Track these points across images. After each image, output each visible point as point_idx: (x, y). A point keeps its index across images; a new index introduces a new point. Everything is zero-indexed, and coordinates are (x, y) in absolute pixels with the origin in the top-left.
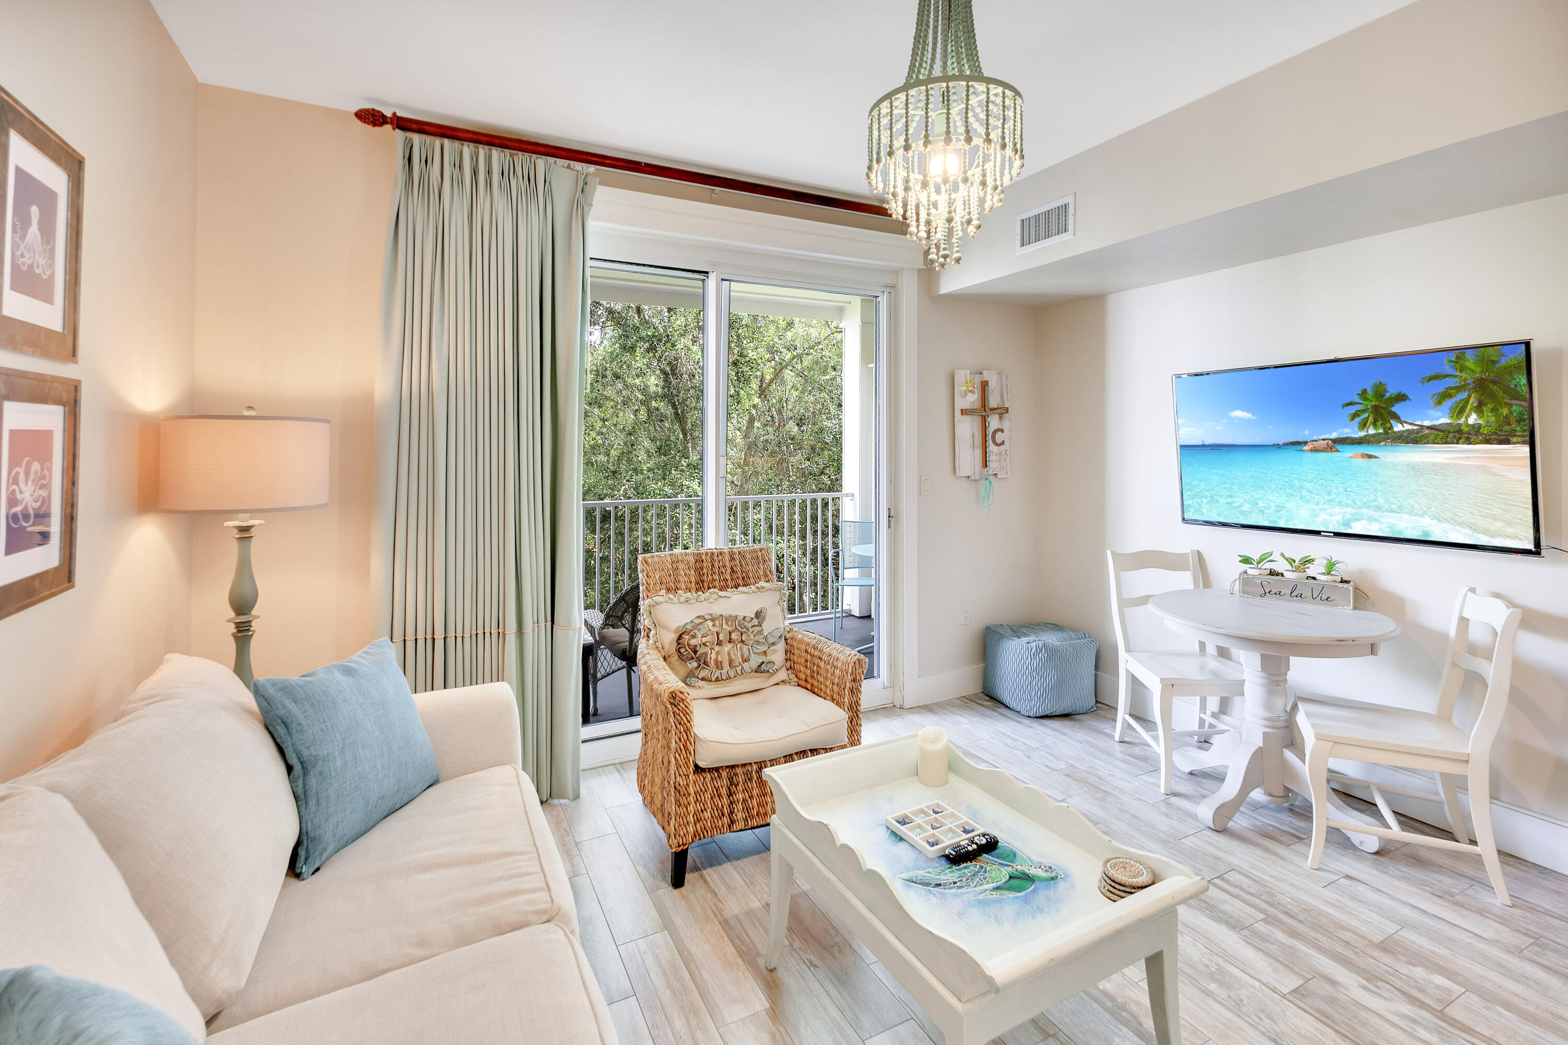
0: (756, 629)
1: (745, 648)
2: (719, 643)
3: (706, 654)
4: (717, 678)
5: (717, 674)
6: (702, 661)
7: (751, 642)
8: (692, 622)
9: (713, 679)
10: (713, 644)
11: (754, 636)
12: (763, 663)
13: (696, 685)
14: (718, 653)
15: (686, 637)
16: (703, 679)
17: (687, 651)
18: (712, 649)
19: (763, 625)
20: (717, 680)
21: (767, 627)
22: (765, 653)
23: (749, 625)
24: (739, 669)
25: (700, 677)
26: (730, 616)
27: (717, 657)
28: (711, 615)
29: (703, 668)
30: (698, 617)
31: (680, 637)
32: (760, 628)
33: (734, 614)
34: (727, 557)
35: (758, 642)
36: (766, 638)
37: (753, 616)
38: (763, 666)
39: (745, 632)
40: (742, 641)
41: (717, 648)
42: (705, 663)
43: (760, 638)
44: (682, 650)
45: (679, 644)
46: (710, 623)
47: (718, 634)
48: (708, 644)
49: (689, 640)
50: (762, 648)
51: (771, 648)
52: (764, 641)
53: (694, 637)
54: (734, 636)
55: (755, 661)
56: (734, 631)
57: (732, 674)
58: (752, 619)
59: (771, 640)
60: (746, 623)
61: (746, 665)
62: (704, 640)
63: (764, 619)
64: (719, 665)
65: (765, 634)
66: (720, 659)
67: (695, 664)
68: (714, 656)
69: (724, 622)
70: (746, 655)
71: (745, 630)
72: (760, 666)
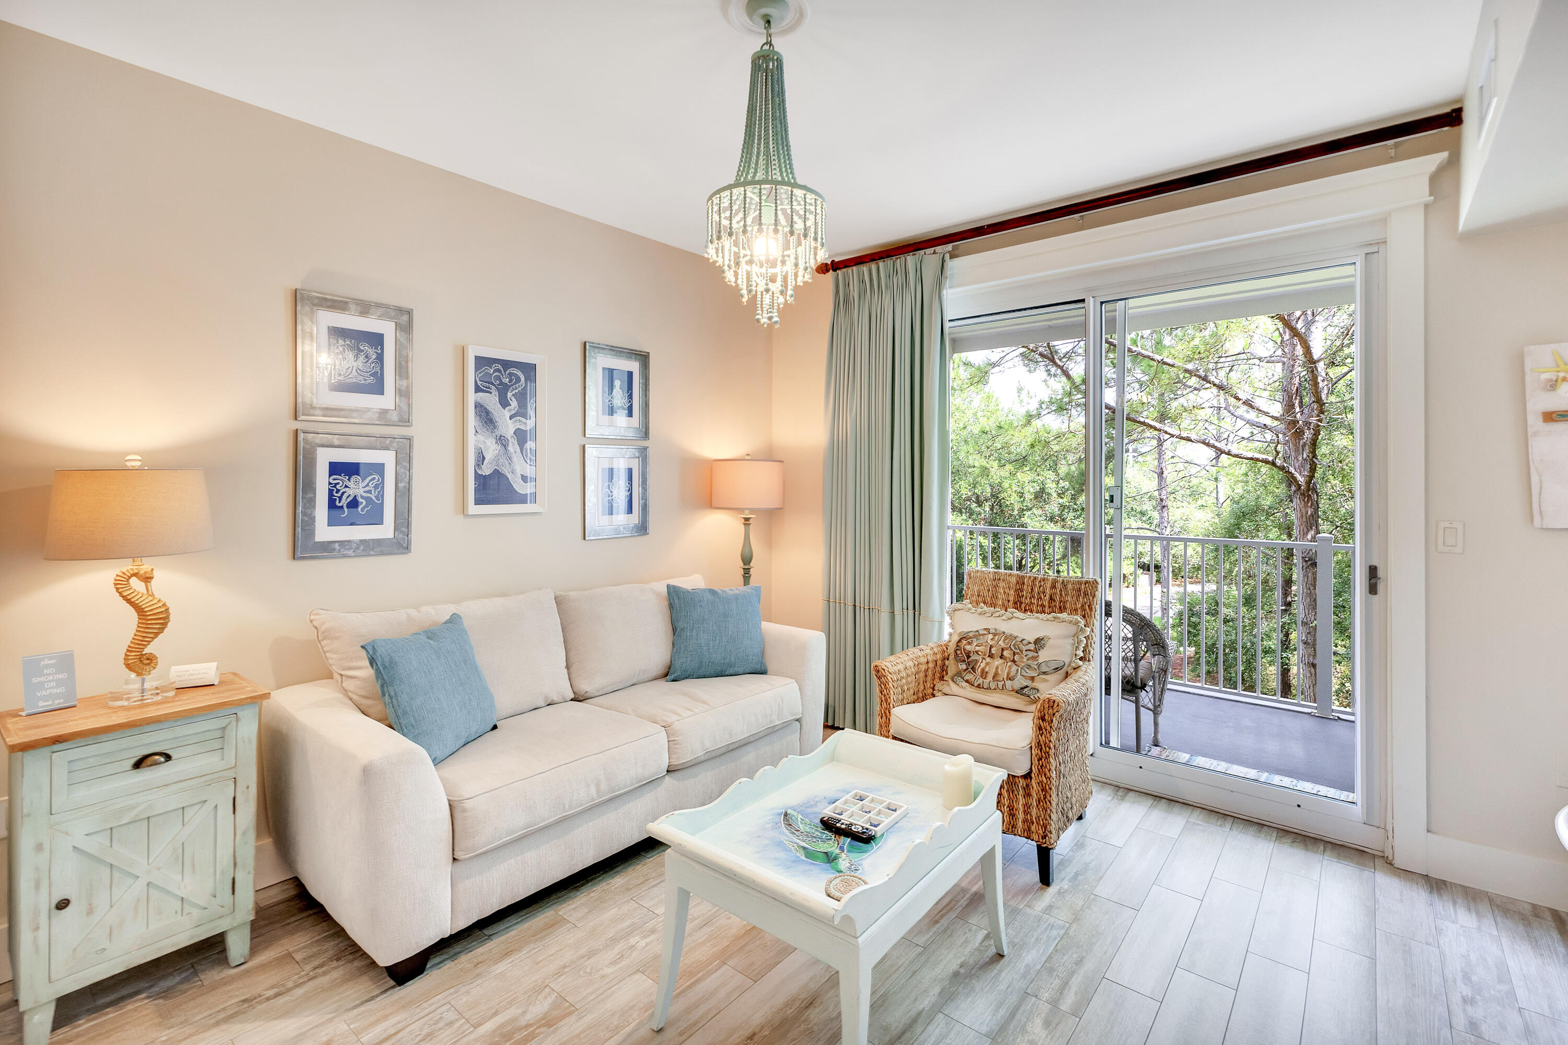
0: (1031, 654)
1: (1014, 668)
2: (991, 656)
3: (977, 661)
4: (979, 685)
5: (980, 681)
6: (971, 666)
7: (1023, 664)
8: (978, 631)
9: (976, 685)
10: (985, 655)
11: (1028, 660)
12: (1027, 687)
13: (960, 684)
14: (987, 664)
15: (964, 642)
16: (967, 681)
17: (962, 653)
18: (983, 659)
19: (1040, 653)
20: (978, 686)
21: (1043, 656)
22: (1032, 679)
23: (1024, 648)
24: (1000, 684)
25: (965, 678)
26: (1011, 635)
27: (985, 667)
28: (996, 630)
29: (970, 672)
30: (985, 629)
31: (960, 641)
32: (1036, 654)
33: (1015, 634)
34: (1049, 585)
35: (1029, 667)
36: (1039, 665)
37: (1032, 641)
38: (1026, 690)
39: (1018, 653)
40: (1014, 661)
41: (988, 660)
42: (973, 668)
43: (1034, 664)
44: (959, 652)
45: (957, 646)
46: (991, 636)
47: (991, 647)
48: (980, 653)
49: (965, 645)
50: (1031, 673)
51: (1042, 676)
52: (1036, 667)
53: (969, 643)
54: (1006, 653)
55: (1019, 682)
56: (1007, 649)
57: (993, 686)
58: (1030, 643)
59: (1044, 669)
60: (1021, 646)
61: (1008, 683)
62: (977, 648)
63: (1042, 647)
64: (984, 674)
65: (1040, 661)
66: (987, 670)
67: (964, 667)
68: (983, 665)
69: (1003, 638)
70: (1012, 674)
71: (1018, 651)
72: (1022, 688)
